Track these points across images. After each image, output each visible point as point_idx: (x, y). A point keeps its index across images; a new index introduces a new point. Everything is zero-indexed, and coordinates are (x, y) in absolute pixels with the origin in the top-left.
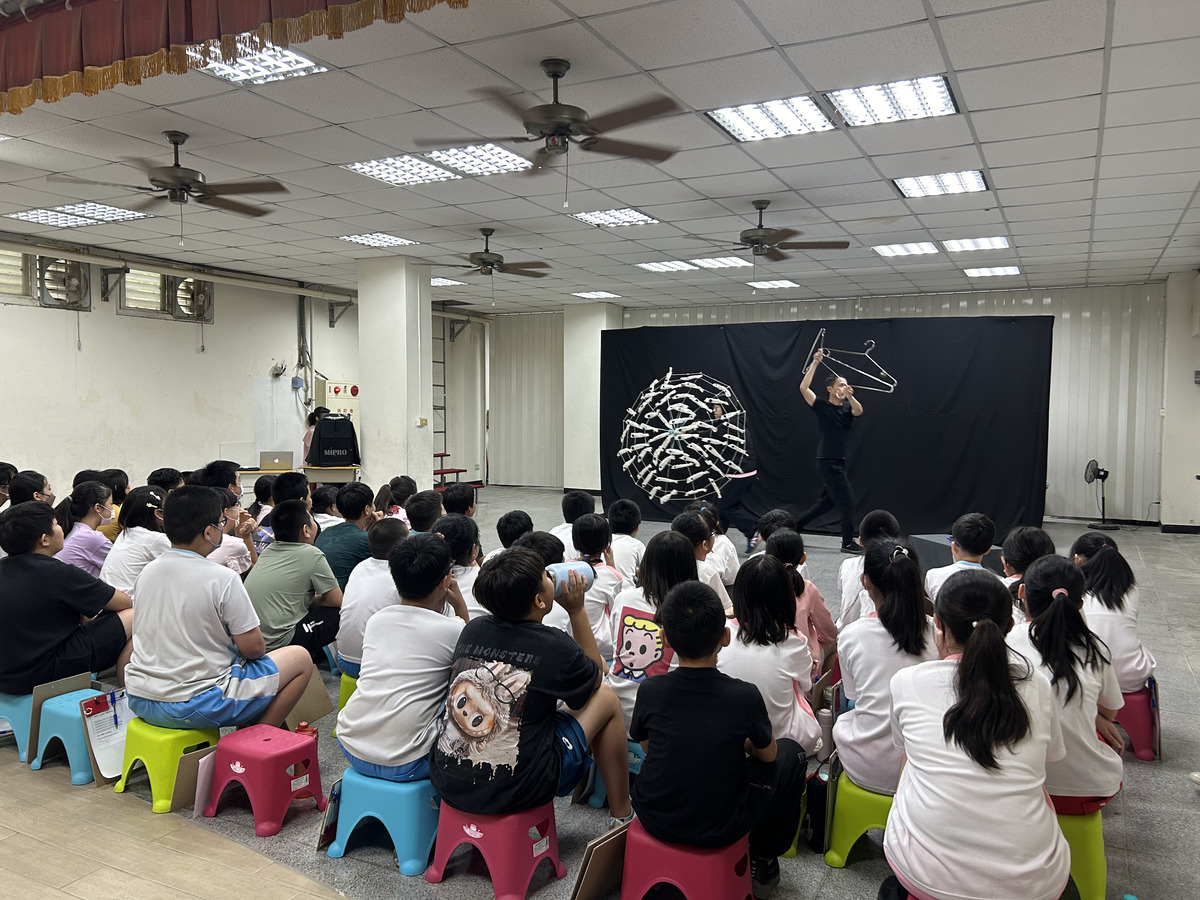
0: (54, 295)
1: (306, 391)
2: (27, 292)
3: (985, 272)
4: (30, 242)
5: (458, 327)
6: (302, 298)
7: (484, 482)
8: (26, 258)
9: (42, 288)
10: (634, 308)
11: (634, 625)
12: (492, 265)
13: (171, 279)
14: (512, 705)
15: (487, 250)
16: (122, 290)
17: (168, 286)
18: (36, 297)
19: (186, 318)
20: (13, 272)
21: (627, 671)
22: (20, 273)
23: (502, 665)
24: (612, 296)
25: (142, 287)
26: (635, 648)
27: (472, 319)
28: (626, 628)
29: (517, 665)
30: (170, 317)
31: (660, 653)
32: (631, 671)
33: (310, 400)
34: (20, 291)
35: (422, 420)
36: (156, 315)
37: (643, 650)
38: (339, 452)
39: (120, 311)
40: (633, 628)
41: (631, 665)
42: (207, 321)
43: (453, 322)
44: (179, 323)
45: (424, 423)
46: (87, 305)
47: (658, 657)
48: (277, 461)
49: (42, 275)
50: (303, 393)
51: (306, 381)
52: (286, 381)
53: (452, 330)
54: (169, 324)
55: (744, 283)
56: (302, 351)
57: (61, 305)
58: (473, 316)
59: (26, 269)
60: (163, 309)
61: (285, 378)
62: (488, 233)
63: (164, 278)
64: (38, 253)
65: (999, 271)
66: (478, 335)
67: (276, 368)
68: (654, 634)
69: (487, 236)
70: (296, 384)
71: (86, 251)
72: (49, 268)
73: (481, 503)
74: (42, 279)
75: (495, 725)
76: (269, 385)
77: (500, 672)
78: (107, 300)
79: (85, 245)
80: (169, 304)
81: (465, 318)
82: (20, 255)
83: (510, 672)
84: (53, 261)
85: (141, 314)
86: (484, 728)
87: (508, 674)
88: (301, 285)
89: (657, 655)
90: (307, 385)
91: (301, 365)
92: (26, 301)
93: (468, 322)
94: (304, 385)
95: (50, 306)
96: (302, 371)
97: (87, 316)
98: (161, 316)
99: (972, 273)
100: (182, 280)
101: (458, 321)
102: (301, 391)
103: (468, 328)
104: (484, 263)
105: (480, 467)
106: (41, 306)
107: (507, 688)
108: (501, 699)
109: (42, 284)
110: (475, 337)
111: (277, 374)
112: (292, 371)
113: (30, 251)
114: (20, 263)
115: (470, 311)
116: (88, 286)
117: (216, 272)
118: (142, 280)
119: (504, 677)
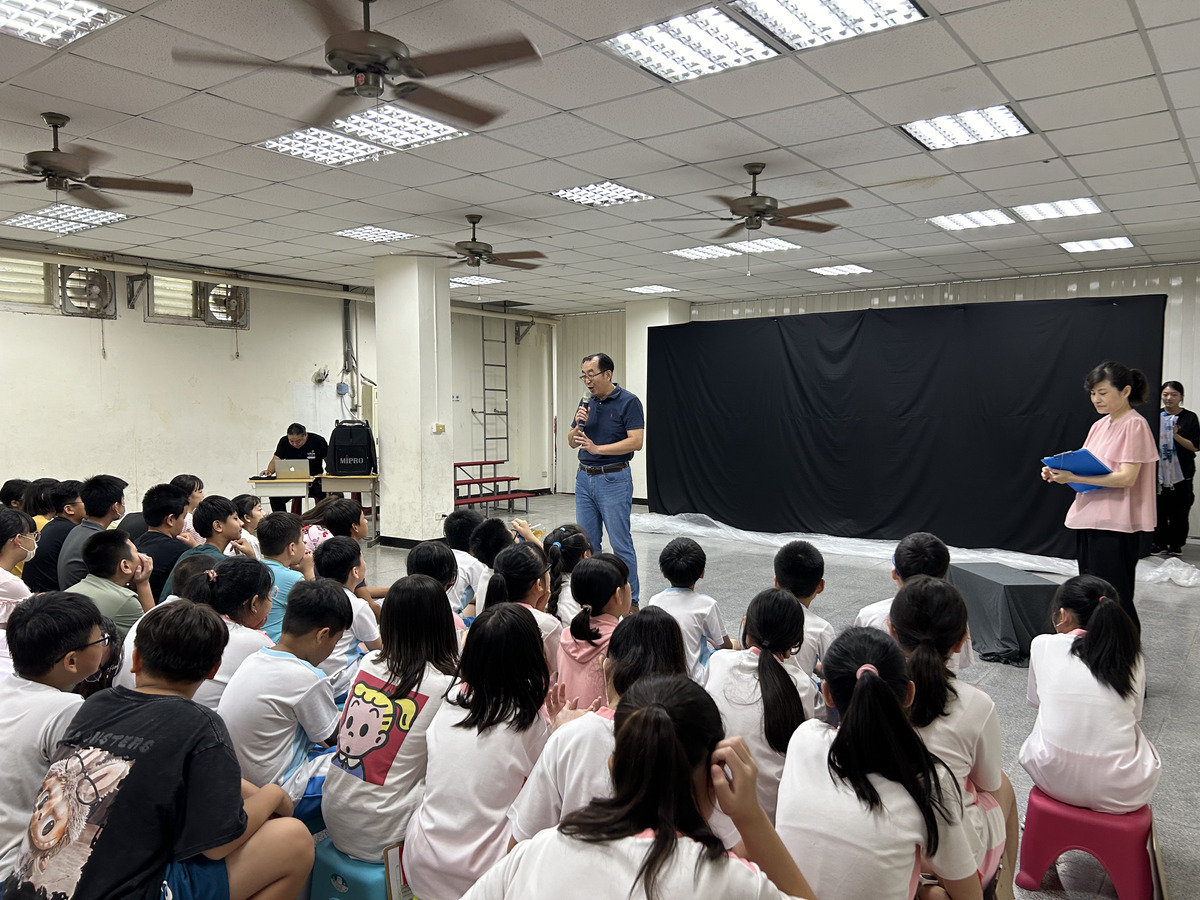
0: (76, 304)
1: (353, 398)
2: (49, 302)
3: (1088, 246)
4: (51, 251)
5: (523, 329)
6: (347, 302)
7: (552, 490)
8: (48, 267)
9: (64, 296)
10: (701, 303)
11: (362, 696)
12: (480, 255)
13: (203, 285)
14: (92, 806)
15: (474, 239)
16: (150, 296)
17: (200, 292)
18: (58, 306)
19: (218, 324)
20: (34, 281)
21: (343, 757)
22: (42, 282)
23: (98, 752)
24: (670, 290)
25: (173, 293)
26: (356, 728)
27: (536, 320)
28: (354, 699)
29: (116, 752)
30: (202, 323)
31: (384, 736)
32: (346, 759)
33: (357, 406)
34: (42, 300)
35: (438, 427)
36: (186, 322)
37: (364, 730)
38: (356, 461)
39: (148, 318)
40: (360, 700)
41: (348, 749)
42: (242, 327)
43: (519, 324)
44: (213, 330)
45: (440, 430)
46: (112, 313)
47: (381, 742)
48: (292, 469)
49: (64, 283)
50: (350, 399)
51: (352, 387)
52: (330, 387)
53: (517, 332)
54: (201, 331)
55: (805, 270)
56: (348, 356)
57: (85, 313)
58: (539, 317)
59: (48, 278)
60: (195, 316)
61: (329, 384)
62: (475, 220)
63: (196, 285)
64: (59, 262)
65: (1107, 244)
66: (545, 337)
67: (318, 374)
68: (383, 711)
69: (474, 223)
70: (341, 390)
71: (111, 259)
72: (70, 277)
73: (532, 513)
74: (64, 288)
75: (65, 835)
76: (312, 392)
77: (92, 762)
78: (133, 307)
79: (109, 252)
80: (201, 312)
81: (529, 319)
82: (42, 264)
83: (104, 762)
84: (76, 269)
85: (171, 321)
86: (50, 840)
87: (100, 764)
88: (346, 288)
89: (379, 738)
90: (353, 391)
91: (346, 370)
92: (48, 310)
93: (533, 323)
94: (350, 391)
95: (73, 315)
96: (348, 377)
97: (113, 324)
98: (193, 322)
99: (1072, 247)
100: (215, 286)
101: (523, 323)
102: (347, 398)
103: (533, 330)
104: (472, 253)
105: (548, 475)
106: (63, 315)
107: (93, 783)
108: (82, 798)
109: (64, 292)
110: (541, 341)
111: (320, 380)
112: (336, 376)
113: (51, 260)
114: (42, 273)
115: (536, 312)
116: (113, 293)
117: (251, 277)
118: (172, 286)
119: (95, 768)
